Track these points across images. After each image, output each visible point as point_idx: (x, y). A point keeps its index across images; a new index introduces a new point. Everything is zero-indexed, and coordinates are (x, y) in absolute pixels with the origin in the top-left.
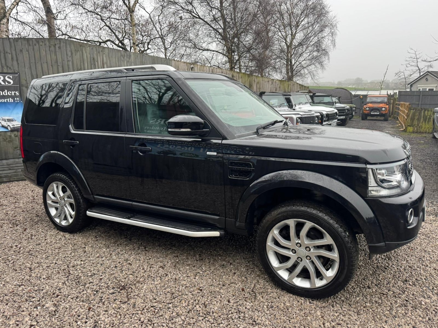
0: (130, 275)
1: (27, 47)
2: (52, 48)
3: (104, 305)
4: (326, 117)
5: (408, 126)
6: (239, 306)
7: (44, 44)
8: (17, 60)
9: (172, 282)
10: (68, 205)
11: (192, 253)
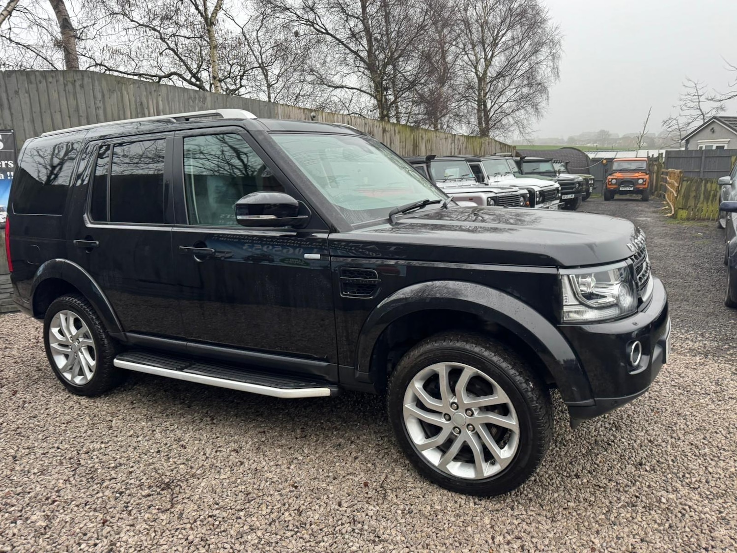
0: (181, 464)
1: (26, 85)
2: (70, 87)
3: (131, 515)
4: (540, 196)
5: (679, 208)
6: (356, 511)
7: (55, 80)
8: (10, 108)
9: (250, 475)
10: (84, 349)
11: (289, 426)
